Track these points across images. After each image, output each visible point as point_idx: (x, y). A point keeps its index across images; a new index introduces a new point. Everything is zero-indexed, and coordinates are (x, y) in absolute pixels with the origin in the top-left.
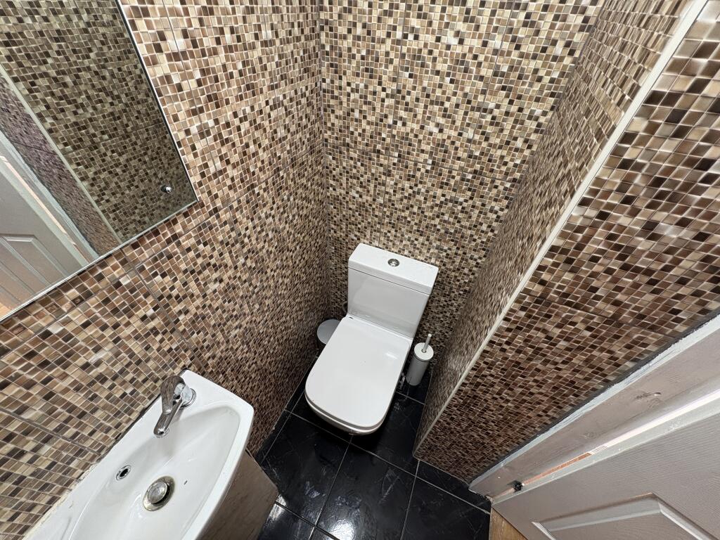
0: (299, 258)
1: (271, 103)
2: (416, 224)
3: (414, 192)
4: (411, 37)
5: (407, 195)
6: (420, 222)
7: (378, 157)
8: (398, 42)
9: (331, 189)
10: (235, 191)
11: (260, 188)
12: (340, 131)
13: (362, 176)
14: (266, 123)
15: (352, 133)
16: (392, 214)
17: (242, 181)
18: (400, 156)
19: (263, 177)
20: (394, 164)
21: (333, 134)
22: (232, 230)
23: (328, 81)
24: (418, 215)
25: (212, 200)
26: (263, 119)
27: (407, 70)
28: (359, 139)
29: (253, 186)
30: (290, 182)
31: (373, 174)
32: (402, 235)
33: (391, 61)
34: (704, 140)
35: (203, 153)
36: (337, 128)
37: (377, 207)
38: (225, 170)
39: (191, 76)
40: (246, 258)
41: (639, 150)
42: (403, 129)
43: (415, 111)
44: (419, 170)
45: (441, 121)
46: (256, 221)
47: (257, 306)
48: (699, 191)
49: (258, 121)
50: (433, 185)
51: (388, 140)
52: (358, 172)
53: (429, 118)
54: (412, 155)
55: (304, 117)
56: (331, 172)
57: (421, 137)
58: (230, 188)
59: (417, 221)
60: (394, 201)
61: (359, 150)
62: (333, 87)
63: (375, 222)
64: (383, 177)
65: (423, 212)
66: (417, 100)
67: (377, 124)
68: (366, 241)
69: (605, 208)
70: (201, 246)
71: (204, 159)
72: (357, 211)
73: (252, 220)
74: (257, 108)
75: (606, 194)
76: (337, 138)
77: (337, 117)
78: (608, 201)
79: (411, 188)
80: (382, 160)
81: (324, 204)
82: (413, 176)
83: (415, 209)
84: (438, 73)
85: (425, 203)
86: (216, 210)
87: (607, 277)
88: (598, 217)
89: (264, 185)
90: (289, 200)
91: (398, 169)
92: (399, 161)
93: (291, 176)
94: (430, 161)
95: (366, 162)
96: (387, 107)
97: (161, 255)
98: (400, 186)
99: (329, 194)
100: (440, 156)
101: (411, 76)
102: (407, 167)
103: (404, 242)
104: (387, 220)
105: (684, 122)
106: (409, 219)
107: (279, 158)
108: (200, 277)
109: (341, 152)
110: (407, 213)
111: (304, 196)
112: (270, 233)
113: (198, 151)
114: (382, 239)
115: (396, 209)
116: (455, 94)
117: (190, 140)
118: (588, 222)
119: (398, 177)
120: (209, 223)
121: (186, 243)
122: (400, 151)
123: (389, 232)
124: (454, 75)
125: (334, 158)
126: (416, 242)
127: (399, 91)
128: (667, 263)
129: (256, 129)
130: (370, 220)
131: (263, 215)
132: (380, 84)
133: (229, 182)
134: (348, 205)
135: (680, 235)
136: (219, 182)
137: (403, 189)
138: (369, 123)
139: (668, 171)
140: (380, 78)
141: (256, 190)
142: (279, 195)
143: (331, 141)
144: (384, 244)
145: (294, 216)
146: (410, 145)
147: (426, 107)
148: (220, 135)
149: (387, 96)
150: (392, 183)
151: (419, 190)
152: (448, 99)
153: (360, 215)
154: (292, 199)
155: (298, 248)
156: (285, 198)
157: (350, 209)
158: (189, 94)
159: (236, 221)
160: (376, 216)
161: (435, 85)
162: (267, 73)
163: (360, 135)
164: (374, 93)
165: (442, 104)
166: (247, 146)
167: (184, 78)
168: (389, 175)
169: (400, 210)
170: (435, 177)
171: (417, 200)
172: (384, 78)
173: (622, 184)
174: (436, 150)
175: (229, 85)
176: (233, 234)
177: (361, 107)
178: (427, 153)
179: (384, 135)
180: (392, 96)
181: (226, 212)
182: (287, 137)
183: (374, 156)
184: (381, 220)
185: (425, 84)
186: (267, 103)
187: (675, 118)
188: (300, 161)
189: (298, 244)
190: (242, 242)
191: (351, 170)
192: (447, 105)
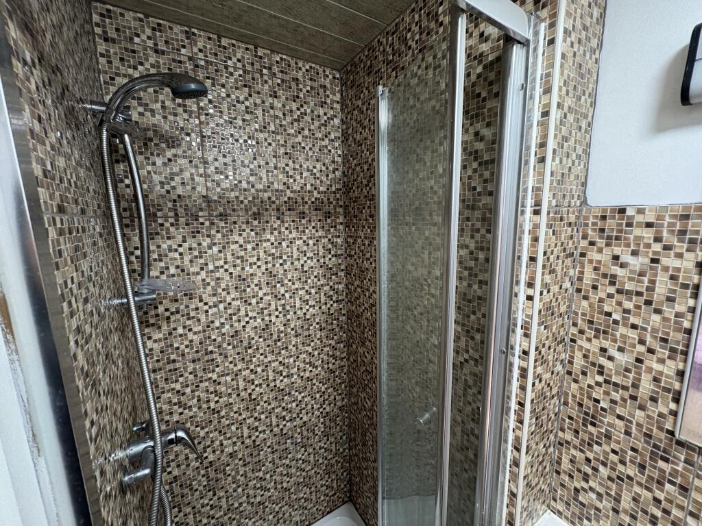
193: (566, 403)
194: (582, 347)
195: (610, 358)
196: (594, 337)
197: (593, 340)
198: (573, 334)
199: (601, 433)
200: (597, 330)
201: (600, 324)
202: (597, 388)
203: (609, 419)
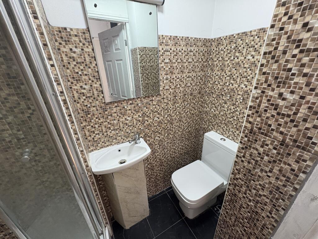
0: (187, 128)
1: (187, 76)
2: (235, 125)
3: (235, 111)
4: (236, 58)
5: (232, 111)
6: (237, 124)
7: (222, 97)
8: (232, 60)
9: (205, 108)
10: (170, 95)
11: (178, 98)
12: (211, 88)
13: (216, 104)
14: (185, 81)
15: (215, 89)
16: (226, 119)
17: (173, 93)
18: (230, 96)
19: (180, 95)
20: (228, 99)
21: (208, 89)
22: (166, 106)
23: (209, 73)
24: (236, 120)
25: (164, 95)
26: (184, 80)
27: (234, 68)
28: (217, 91)
29: (176, 96)
30: (188, 100)
31: (220, 103)
32: (229, 129)
33: (229, 66)
34: (285, 62)
35: (165, 83)
36: (210, 87)
37: (220, 116)
38: (169, 89)
39: (168, 67)
40: (168, 116)
41: (267, 69)
42: (232, 87)
43: (237, 80)
44: (237, 102)
45: (246, 83)
46: (174, 107)
47: (167, 135)
48: (292, 79)
49: (182, 80)
50: (243, 108)
51: (226, 91)
52: (215, 102)
53: (242, 83)
54: (235, 96)
55: (198, 82)
56: (206, 102)
57: (238, 89)
58: (169, 94)
59: (236, 123)
60: (227, 114)
61: (216, 94)
62: (210, 75)
63: (219, 122)
64: (224, 104)
65: (238, 119)
66: (237, 77)
67: (223, 86)
68: (215, 131)
69: (263, 89)
70: (157, 106)
71: (165, 85)
72: (213, 117)
73: (173, 106)
74: (182, 77)
75: (262, 84)
76: (210, 91)
77: (210, 84)
78: (263, 86)
79: (234, 109)
80: (224, 98)
81: (202, 113)
82: (235, 104)
83: (235, 118)
84: (245, 68)
85: (239, 115)
86: (164, 98)
87: (273, 119)
88: (262, 93)
89: (179, 97)
90: (187, 105)
91: (229, 101)
92: (230, 98)
93: (190, 98)
94: (242, 98)
95: (218, 99)
96: (227, 80)
97: (148, 103)
98: (230, 108)
99: (204, 110)
100: (246, 96)
101: (235, 70)
102: (233, 100)
103: (230, 133)
104: (224, 122)
105: (277, 58)
106: (232, 122)
107: (187, 91)
108: (154, 114)
109: (210, 95)
110: (232, 119)
111: (193, 106)
112: (178, 113)
113: (164, 83)
114: (221, 130)
115: (227, 117)
116: (251, 74)
117: (163, 80)
118: (259, 95)
119: (229, 104)
120: (161, 101)
121: (154, 103)
122: (230, 95)
123: (224, 127)
124: (251, 68)
125: (208, 97)
126: (235, 133)
127: (231, 75)
128: (294, 111)
129: (181, 81)
130: (217, 121)
131: (177, 106)
132: (225, 73)
133: (169, 93)
134: (210, 115)
135: (294, 97)
136: (167, 91)
137: (231, 109)
138: (220, 85)
139: (278, 74)
140: (225, 71)
141: (177, 98)
142: (184, 102)
143: (207, 91)
144: (222, 133)
145: (188, 111)
146: (234, 92)
147: (241, 79)
148: (171, 80)
149: (227, 76)
150: (227, 106)
151: (237, 110)
152: (249, 76)
153: (214, 119)
154: (188, 105)
155: (187, 123)
156: (186, 104)
157: (211, 116)
158: (166, 71)
159: (168, 104)
160: (220, 120)
161: (244, 71)
162: (188, 69)
163: (217, 89)
164: (223, 76)
165: (247, 77)
166: (177, 85)
167: (166, 67)
168: (226, 104)
169: (229, 118)
170: (244, 105)
171: (236, 114)
172: (227, 71)
173: (265, 80)
174: (244, 94)
175: (176, 70)
176: (166, 107)
177: (218, 80)
178: (241, 95)
179: (225, 89)
180: (229, 76)
181: (166, 100)
182: (190, 86)
183: (221, 96)
184: (221, 122)
185: (240, 71)
186: (186, 76)
187: (273, 57)
188: (194, 95)
189: (187, 122)
190: (168, 111)
191: (213, 101)
192: (249, 78)
193: (79, 113)
194: (75, 89)
195: (84, 89)
196: (77, 83)
197: (77, 84)
198: (70, 85)
199: (92, 115)
200: (77, 80)
201: (77, 78)
202: (85, 101)
203: (92, 109)
